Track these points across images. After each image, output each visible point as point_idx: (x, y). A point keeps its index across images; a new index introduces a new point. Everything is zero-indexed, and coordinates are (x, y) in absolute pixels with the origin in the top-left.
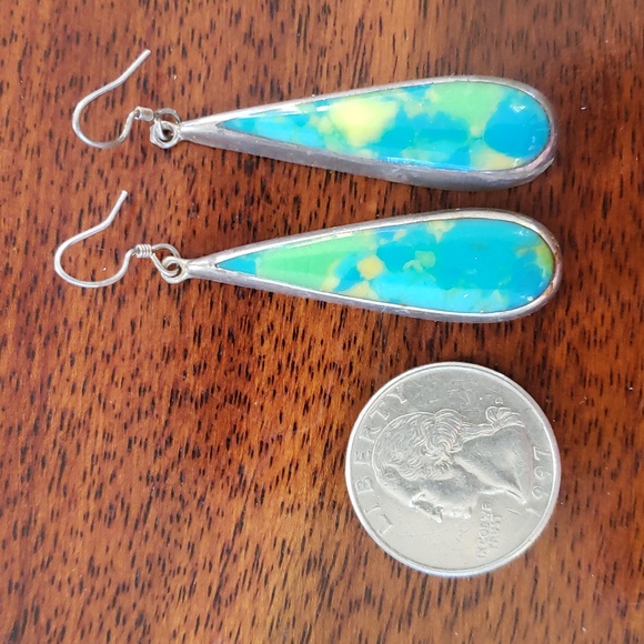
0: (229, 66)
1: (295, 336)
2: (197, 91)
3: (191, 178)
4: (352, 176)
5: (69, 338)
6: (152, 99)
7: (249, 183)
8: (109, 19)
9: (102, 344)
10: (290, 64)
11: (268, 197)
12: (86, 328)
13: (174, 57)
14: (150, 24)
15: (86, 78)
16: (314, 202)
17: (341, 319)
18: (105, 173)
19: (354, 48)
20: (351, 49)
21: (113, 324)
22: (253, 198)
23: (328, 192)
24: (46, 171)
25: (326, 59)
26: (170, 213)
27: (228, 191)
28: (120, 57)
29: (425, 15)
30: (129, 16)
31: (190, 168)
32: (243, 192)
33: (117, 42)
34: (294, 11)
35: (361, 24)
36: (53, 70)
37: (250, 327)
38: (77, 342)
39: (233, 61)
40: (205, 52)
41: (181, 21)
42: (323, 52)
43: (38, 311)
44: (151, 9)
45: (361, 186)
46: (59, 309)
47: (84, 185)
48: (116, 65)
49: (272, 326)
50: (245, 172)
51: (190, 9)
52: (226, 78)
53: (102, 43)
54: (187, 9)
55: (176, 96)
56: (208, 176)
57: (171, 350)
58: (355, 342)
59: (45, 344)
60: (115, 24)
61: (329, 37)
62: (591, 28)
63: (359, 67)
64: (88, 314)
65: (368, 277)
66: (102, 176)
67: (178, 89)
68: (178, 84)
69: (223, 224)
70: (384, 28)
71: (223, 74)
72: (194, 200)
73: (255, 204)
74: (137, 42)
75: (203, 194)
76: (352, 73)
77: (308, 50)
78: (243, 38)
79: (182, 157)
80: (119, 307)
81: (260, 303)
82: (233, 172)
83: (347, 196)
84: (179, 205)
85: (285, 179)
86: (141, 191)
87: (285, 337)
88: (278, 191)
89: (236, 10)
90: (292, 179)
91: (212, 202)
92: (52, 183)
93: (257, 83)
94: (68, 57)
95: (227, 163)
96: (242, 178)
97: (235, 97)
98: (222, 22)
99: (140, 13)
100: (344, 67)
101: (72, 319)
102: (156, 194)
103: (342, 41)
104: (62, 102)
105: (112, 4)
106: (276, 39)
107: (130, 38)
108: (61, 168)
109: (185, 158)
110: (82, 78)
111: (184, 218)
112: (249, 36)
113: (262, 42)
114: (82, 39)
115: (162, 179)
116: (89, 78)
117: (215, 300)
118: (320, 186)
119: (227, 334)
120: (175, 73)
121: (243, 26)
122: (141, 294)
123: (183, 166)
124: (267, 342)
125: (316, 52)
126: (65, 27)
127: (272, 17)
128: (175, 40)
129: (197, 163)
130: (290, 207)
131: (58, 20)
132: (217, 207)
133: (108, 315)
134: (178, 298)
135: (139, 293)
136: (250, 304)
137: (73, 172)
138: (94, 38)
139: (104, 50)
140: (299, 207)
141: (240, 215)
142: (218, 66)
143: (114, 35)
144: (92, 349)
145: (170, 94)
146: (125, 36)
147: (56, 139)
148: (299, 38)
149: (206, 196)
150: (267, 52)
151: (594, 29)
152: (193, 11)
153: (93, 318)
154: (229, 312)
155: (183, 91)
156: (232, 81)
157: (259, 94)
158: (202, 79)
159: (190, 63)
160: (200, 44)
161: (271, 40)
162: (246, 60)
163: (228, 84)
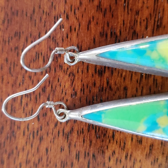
0: (90, 22)
1: (126, 157)
2: (75, 35)
3: (72, 79)
4: (154, 76)
5: (18, 155)
6: (53, 41)
7: (101, 80)
8: (31, 3)
9: (33, 159)
10: (120, 19)
11: (110, 87)
12: (26, 152)
14: (50, 4)
15: (21, 32)
16: (135, 89)
17: (150, 149)
18: (32, 78)
19: (154, 10)
20: (152, 11)
21: (38, 149)
22: (103, 88)
23: (142, 85)
24: (5, 77)
25: (139, 17)
26: (63, 96)
27: (90, 85)
28: (37, 21)
30: (41, 1)
31: (72, 74)
32: (98, 85)
33: (36, 14)
36: (7, 29)
37: (103, 152)
38: (22, 157)
39: (92, 20)
40: (77, 16)
42: (137, 13)
43: (4, 142)
45: (159, 81)
46: (13, 141)
47: (23, 83)
48: (35, 26)
49: (114, 152)
50: (99, 75)
52: (88, 29)
53: (29, 15)
55: (64, 39)
56: (80, 78)
57: (65, 162)
58: (157, 161)
59: (8, 158)
60: (34, 5)
61: (140, 5)
64: (26, 144)
65: (162, 126)
66: (31, 79)
67: (65, 36)
68: (65, 33)
69: (88, 101)
71: (86, 27)
72: (74, 89)
73: (104, 91)
74: (45, 14)
75: (78, 86)
76: (153, 23)
77: (130, 12)
78: (96, 8)
79: (68, 69)
80: (40, 142)
81: (108, 141)
82: (93, 75)
83: (152, 86)
84: (67, 92)
85: (119, 78)
86: (49, 86)
87: (121, 158)
88: (115, 84)
90: (123, 78)
91: (83, 90)
92: (8, 83)
93: (103, 30)
94: (13, 23)
95: (90, 71)
96: (97, 78)
97: (92, 38)
100: (149, 19)
101: (19, 147)
102: (56, 87)
104: (11, 44)
106: (113, 8)
107: (42, 11)
108: (12, 76)
109: (69, 69)
110: (20, 33)
111: (69, 98)
112: (99, 7)
113: (106, 10)
114: (19, 13)
115: (58, 80)
116: (23, 33)
117: (86, 139)
118: (137, 81)
119: (92, 155)
120: (63, 28)
122: (50, 135)
123: (68, 73)
124: (112, 160)
125: (134, 13)
126: (11, 8)
128: (63, 12)
129: (75, 71)
130: (122, 92)
131: (8, 5)
132: (85, 93)
133: (35, 146)
134: (68, 138)
135: (49, 135)
136: (103, 141)
137: (17, 77)
138: (25, 13)
139: (30, 18)
140: (126, 92)
141: (97, 97)
142: (84, 23)
143: (34, 11)
144: (29, 161)
145: (61, 39)
146: (39, 11)
147: (9, 62)
148: (125, 7)
149: (80, 87)
150: (108, 14)
153: (28, 147)
154: (93, 144)
155: (67, 37)
156: (91, 30)
157: (105, 36)
158: (76, 30)
159: (70, 22)
160: (75, 12)
161: (110, 8)
162: (98, 19)
163: (89, 31)
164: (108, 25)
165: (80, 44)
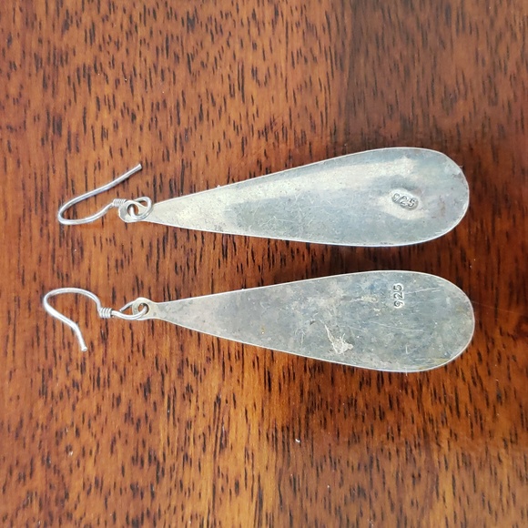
0: (114, 441)
2: (90, 463)
6: (55, 473)
8: (16, 409)
10: (163, 437)
13: (70, 437)
14: (49, 411)
19: (214, 419)
20: (212, 421)
25: (192, 431)
28: (27, 440)
29: (270, 390)
30: (32, 406)
33: (24, 427)
34: (163, 393)
35: (218, 399)
39: (117, 436)
40: (94, 431)
41: (74, 408)
42: (189, 425)
44: (49, 398)
48: (24, 447)
51: (80, 397)
52: (112, 452)
53: (13, 429)
54: (77, 397)
55: (73, 468)
60: (22, 413)
61: (192, 412)
62: (409, 391)
63: (219, 435)
67: (75, 463)
68: (74, 458)
70: (238, 402)
71: (109, 448)
74: (40, 427)
76: (214, 441)
77: (177, 424)
78: (124, 417)
79: (81, 519)
89: (117, 395)
93: (137, 453)
95: (118, 521)
97: (120, 466)
98: (106, 407)
99: (40, 403)
100: (208, 435)
103: (204, 416)
105: (18, 397)
106: (151, 417)
107: (34, 424)
109: (84, 519)
112: (128, 416)
113: (139, 420)
116: (4, 459)
120: (71, 450)
121: (123, 409)
125: (184, 425)
127: (146, 399)
128: (69, 423)
129: (94, 523)
138: (6, 425)
142: (105, 442)
143: (21, 421)
145: (68, 468)
146: (30, 422)
148: (168, 414)
150: (143, 428)
151: (412, 392)
152: (82, 398)
155: (78, 465)
156: (117, 453)
157: (139, 462)
158: (93, 453)
159: (83, 441)
160: (89, 425)
161: (146, 417)
162: (127, 435)
163: (114, 456)
164: (144, 446)
165: (100, 476)
